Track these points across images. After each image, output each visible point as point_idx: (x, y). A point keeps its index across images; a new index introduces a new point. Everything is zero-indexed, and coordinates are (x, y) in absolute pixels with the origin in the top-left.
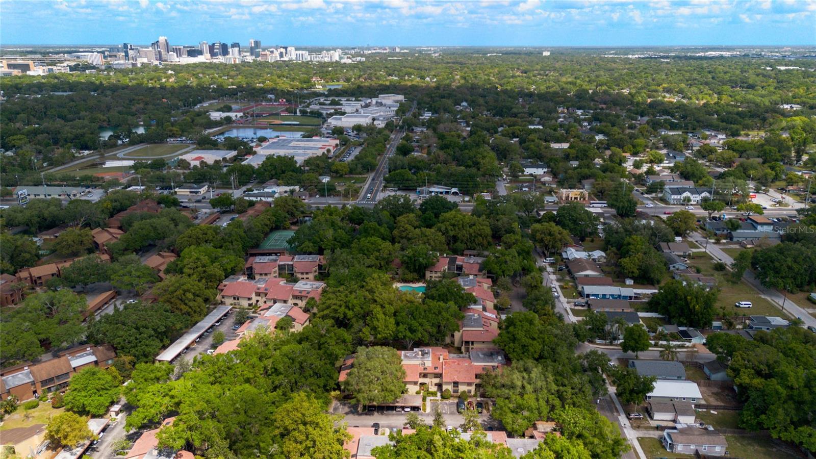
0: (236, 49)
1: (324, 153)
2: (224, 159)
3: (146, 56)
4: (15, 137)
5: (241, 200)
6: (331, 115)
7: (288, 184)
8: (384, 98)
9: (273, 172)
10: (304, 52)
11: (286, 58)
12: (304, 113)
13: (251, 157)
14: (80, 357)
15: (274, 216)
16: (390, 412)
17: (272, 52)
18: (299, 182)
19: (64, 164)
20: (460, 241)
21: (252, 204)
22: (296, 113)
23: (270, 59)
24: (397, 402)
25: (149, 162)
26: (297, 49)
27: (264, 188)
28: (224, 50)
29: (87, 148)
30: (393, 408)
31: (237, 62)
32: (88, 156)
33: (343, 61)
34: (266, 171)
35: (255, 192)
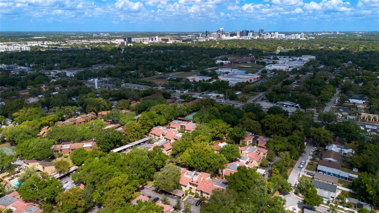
0: (252, 33)
1: (247, 81)
3: (213, 36)
4: (140, 66)
6: (270, 64)
8: (304, 57)
10: (282, 35)
11: (273, 37)
12: (257, 62)
13: (214, 80)
14: (89, 144)
16: (169, 195)
17: (267, 34)
18: (224, 93)
19: (150, 77)
20: (270, 130)
21: (196, 99)
22: (254, 62)
23: (265, 38)
24: (172, 192)
25: (175, 78)
26: (279, 33)
28: (247, 33)
29: (161, 71)
30: (171, 194)
31: (249, 39)
32: (161, 74)
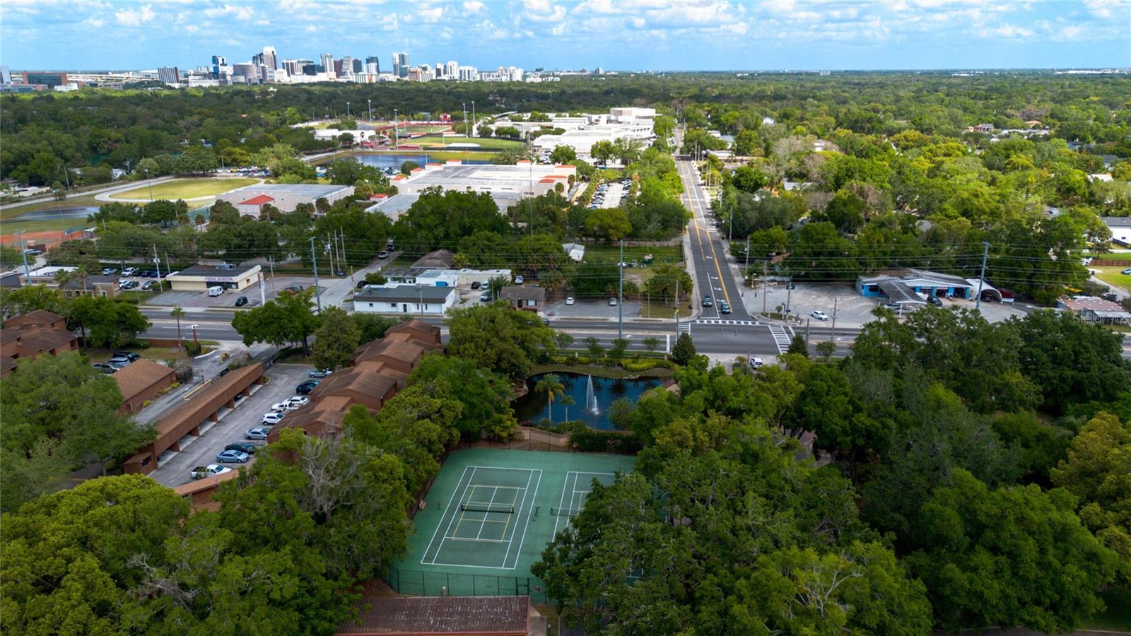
0: (373, 65)
1: (549, 191)
2: (322, 203)
5: (334, 316)
6: (536, 135)
7: (480, 264)
8: (620, 113)
9: (440, 232)
11: (444, 77)
12: (485, 133)
13: (385, 199)
15: (458, 393)
17: (425, 68)
18: (508, 259)
21: (374, 330)
23: (422, 78)
26: (460, 64)
27: (415, 274)
28: (357, 66)
31: (374, 81)
32: (36, 196)
33: (528, 80)
34: (420, 226)
35: (391, 285)
